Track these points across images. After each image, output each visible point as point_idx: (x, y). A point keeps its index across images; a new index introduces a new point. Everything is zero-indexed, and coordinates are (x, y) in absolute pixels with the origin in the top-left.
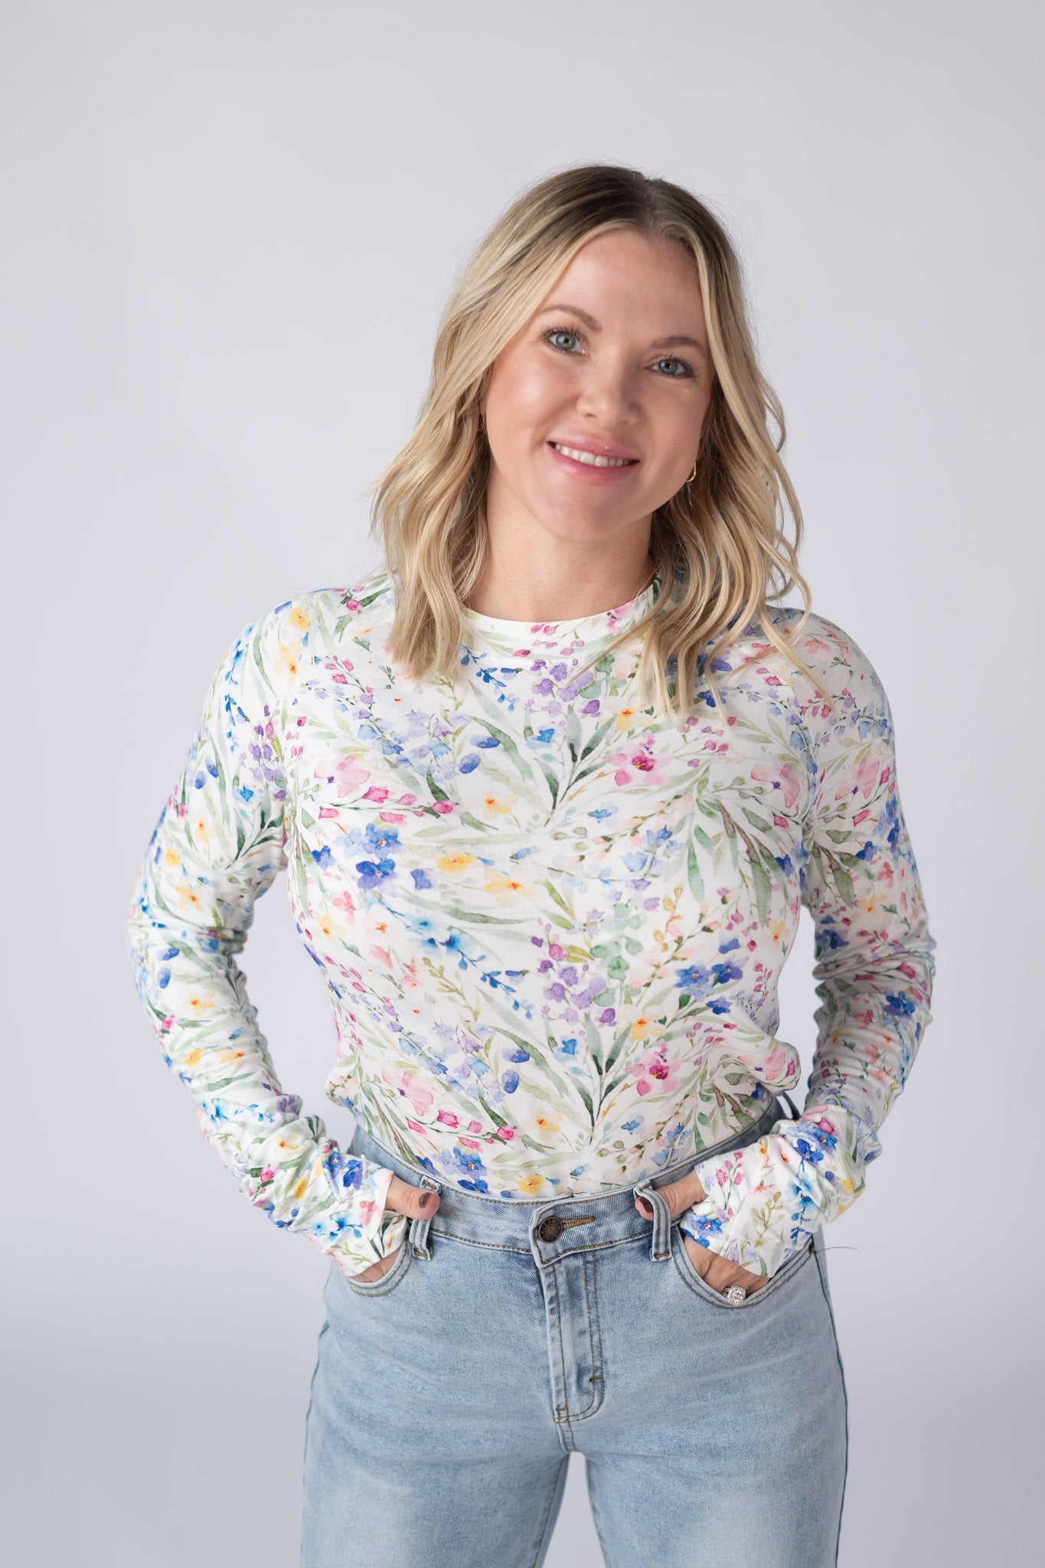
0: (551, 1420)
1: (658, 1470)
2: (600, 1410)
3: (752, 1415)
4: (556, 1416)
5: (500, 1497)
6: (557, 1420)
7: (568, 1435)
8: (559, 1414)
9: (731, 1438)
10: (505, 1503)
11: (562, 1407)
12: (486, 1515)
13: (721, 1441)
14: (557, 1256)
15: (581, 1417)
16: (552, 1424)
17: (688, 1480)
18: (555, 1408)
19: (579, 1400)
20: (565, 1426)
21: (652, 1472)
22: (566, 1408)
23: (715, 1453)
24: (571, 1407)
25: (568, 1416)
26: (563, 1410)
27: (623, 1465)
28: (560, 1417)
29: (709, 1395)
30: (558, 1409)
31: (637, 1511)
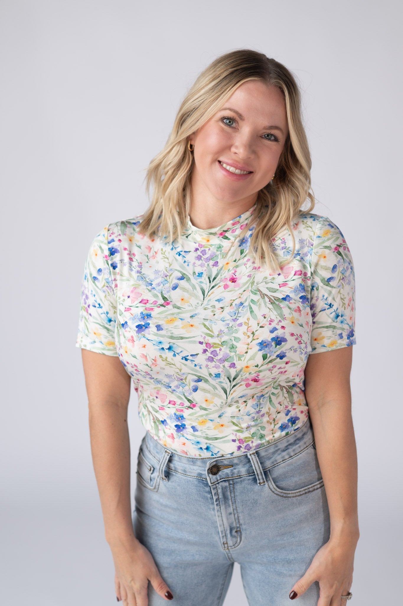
0: (222, 548)
1: (266, 569)
2: (241, 544)
3: (304, 547)
4: (223, 547)
5: (203, 578)
6: (224, 548)
7: (229, 555)
8: (224, 546)
9: (295, 556)
10: (205, 581)
11: (225, 543)
12: (198, 586)
13: (291, 557)
14: (217, 481)
15: (233, 547)
16: (222, 550)
17: (280, 574)
18: (222, 543)
19: (232, 540)
20: (227, 551)
21: (264, 570)
22: (227, 543)
23: (289, 562)
24: (229, 542)
25: (228, 547)
26: (226, 544)
27: (253, 568)
28: (225, 547)
29: (285, 538)
30: (224, 544)
31: (260, 586)
